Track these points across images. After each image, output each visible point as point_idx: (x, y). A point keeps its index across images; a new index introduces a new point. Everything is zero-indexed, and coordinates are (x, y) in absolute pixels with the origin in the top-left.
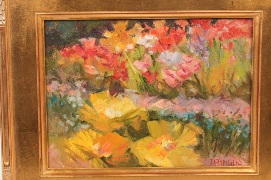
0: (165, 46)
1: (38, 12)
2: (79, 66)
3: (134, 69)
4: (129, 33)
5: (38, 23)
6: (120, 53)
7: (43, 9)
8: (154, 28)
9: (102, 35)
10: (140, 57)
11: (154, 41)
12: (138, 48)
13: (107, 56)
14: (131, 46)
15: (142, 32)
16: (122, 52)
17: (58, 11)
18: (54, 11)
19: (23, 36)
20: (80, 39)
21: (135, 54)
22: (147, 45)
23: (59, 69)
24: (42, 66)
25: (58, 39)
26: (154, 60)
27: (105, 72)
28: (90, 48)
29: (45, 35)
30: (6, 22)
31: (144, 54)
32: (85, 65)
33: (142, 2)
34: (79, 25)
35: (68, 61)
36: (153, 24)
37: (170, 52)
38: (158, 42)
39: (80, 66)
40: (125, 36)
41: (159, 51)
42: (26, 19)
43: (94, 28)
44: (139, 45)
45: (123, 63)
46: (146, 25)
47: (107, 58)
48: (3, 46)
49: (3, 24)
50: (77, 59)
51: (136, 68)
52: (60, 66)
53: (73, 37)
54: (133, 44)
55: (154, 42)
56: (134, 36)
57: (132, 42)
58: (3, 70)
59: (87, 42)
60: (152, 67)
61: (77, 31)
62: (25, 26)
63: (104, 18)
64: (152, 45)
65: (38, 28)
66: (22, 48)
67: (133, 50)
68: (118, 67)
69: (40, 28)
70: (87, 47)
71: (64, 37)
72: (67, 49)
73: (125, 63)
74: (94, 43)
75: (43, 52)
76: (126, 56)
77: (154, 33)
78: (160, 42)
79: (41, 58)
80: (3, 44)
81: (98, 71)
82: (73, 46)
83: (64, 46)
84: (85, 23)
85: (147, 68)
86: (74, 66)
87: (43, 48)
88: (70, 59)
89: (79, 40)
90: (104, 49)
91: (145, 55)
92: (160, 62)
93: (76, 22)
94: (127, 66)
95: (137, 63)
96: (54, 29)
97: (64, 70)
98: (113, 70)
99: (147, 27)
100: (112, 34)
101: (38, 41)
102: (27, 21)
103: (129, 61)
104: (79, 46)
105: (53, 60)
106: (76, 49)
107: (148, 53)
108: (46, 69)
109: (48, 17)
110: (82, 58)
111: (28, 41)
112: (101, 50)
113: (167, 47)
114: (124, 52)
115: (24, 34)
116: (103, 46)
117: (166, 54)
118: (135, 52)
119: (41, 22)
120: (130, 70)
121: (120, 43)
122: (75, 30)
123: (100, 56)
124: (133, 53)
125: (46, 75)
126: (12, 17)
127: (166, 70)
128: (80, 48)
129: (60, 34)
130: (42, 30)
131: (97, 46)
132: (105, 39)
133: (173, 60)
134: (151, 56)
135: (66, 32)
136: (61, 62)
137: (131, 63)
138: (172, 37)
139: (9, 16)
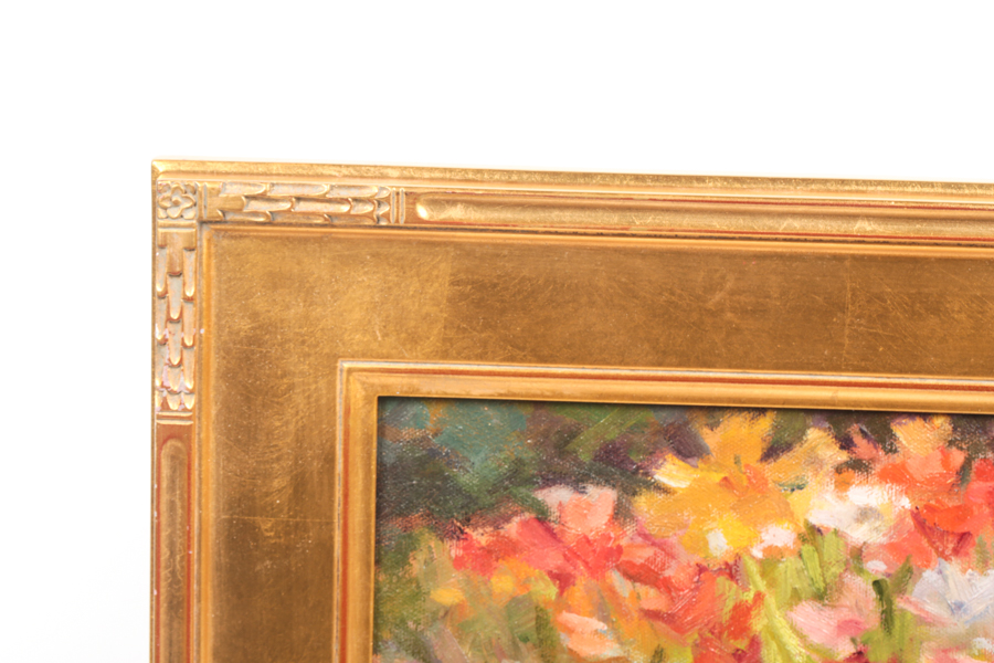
0: (941, 540)
1: (353, 356)
2: (533, 615)
3: (793, 643)
4: (774, 471)
5: (347, 412)
6: (731, 562)
7: (374, 346)
8: (895, 451)
9: (647, 474)
10: (822, 585)
11: (893, 517)
12: (813, 542)
13: (668, 573)
14: (780, 535)
15: (838, 470)
16: (738, 558)
17: (445, 356)
18: (428, 357)
19: (275, 465)
20: (545, 491)
21: (799, 572)
22: (860, 534)
23: (439, 625)
24: (358, 607)
25: (439, 488)
26: (890, 603)
27: (652, 648)
28: (591, 536)
29: (380, 464)
30: (199, 402)
31: (840, 576)
32: (560, 612)
33: (847, 332)
34: (543, 427)
35: (483, 590)
36: (892, 436)
37: (964, 571)
38: (910, 521)
39: (538, 618)
40: (758, 485)
41: (915, 562)
42: (291, 387)
43: (613, 442)
44: (819, 530)
45: (742, 613)
46: (858, 439)
47: (665, 586)
48: (179, 511)
49: (185, 410)
50: (524, 584)
51: (802, 637)
52: (441, 613)
53: (509, 478)
54: (791, 526)
55: (890, 518)
56: (800, 488)
57: (786, 513)
58: (175, 625)
59: (576, 506)
60: (880, 634)
61: (531, 454)
62: (287, 423)
63: (660, 398)
64: (884, 535)
65: (347, 433)
66: (266, 525)
67: (792, 552)
68: (717, 631)
69: (357, 432)
70: (574, 530)
71: (466, 479)
72: (481, 536)
73: (749, 609)
74: (610, 511)
75: (368, 547)
76: (758, 578)
77: (896, 476)
78: (923, 522)
79: (355, 571)
80: (178, 504)
81: (622, 644)
82: (508, 520)
83: (469, 520)
84: (568, 418)
85: (853, 640)
86: (510, 617)
87: (368, 528)
88: (494, 580)
89: (541, 495)
90: (654, 544)
91: (848, 578)
92: (915, 612)
93: (527, 412)
94: (758, 625)
95: (807, 614)
96: (425, 438)
97: (462, 631)
98: (690, 641)
99: (863, 447)
100: (697, 475)
101: (346, 496)
102: (299, 399)
103: (771, 601)
104: (536, 524)
105: (410, 581)
106: (520, 534)
107: (860, 571)
108: (376, 625)
109: (398, 386)
110: (547, 578)
111: (296, 491)
112: (642, 546)
113: (951, 546)
114: (746, 558)
115: (278, 459)
116: (653, 530)
117: (945, 579)
118: (800, 564)
119: (361, 403)
120: (774, 646)
121: (730, 517)
122: (521, 447)
123: (635, 574)
124: (789, 565)
125: (376, 650)
126: (228, 375)
127: (945, 651)
128: (541, 530)
129: (448, 464)
130: (368, 442)
131: (623, 525)
132: (661, 497)
133: (978, 608)
134: (877, 584)
135: (477, 453)
136: (447, 593)
137: (778, 614)
138: (980, 501)
139: (213, 370)
